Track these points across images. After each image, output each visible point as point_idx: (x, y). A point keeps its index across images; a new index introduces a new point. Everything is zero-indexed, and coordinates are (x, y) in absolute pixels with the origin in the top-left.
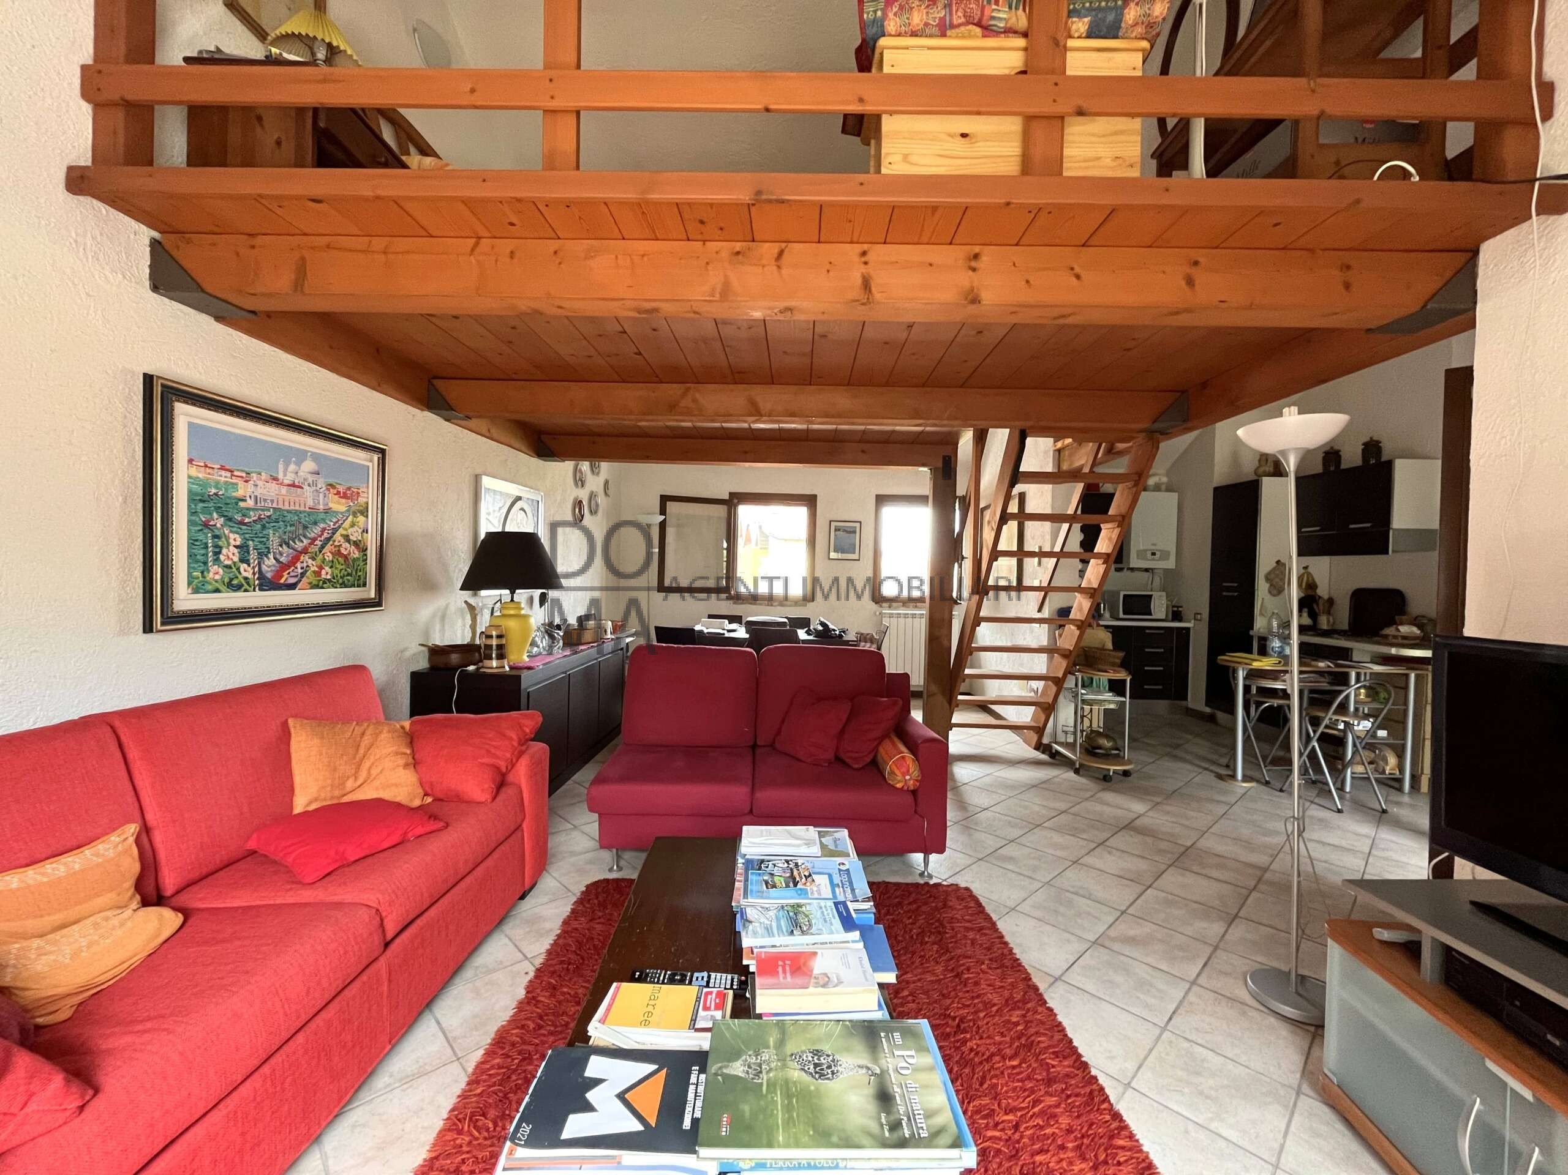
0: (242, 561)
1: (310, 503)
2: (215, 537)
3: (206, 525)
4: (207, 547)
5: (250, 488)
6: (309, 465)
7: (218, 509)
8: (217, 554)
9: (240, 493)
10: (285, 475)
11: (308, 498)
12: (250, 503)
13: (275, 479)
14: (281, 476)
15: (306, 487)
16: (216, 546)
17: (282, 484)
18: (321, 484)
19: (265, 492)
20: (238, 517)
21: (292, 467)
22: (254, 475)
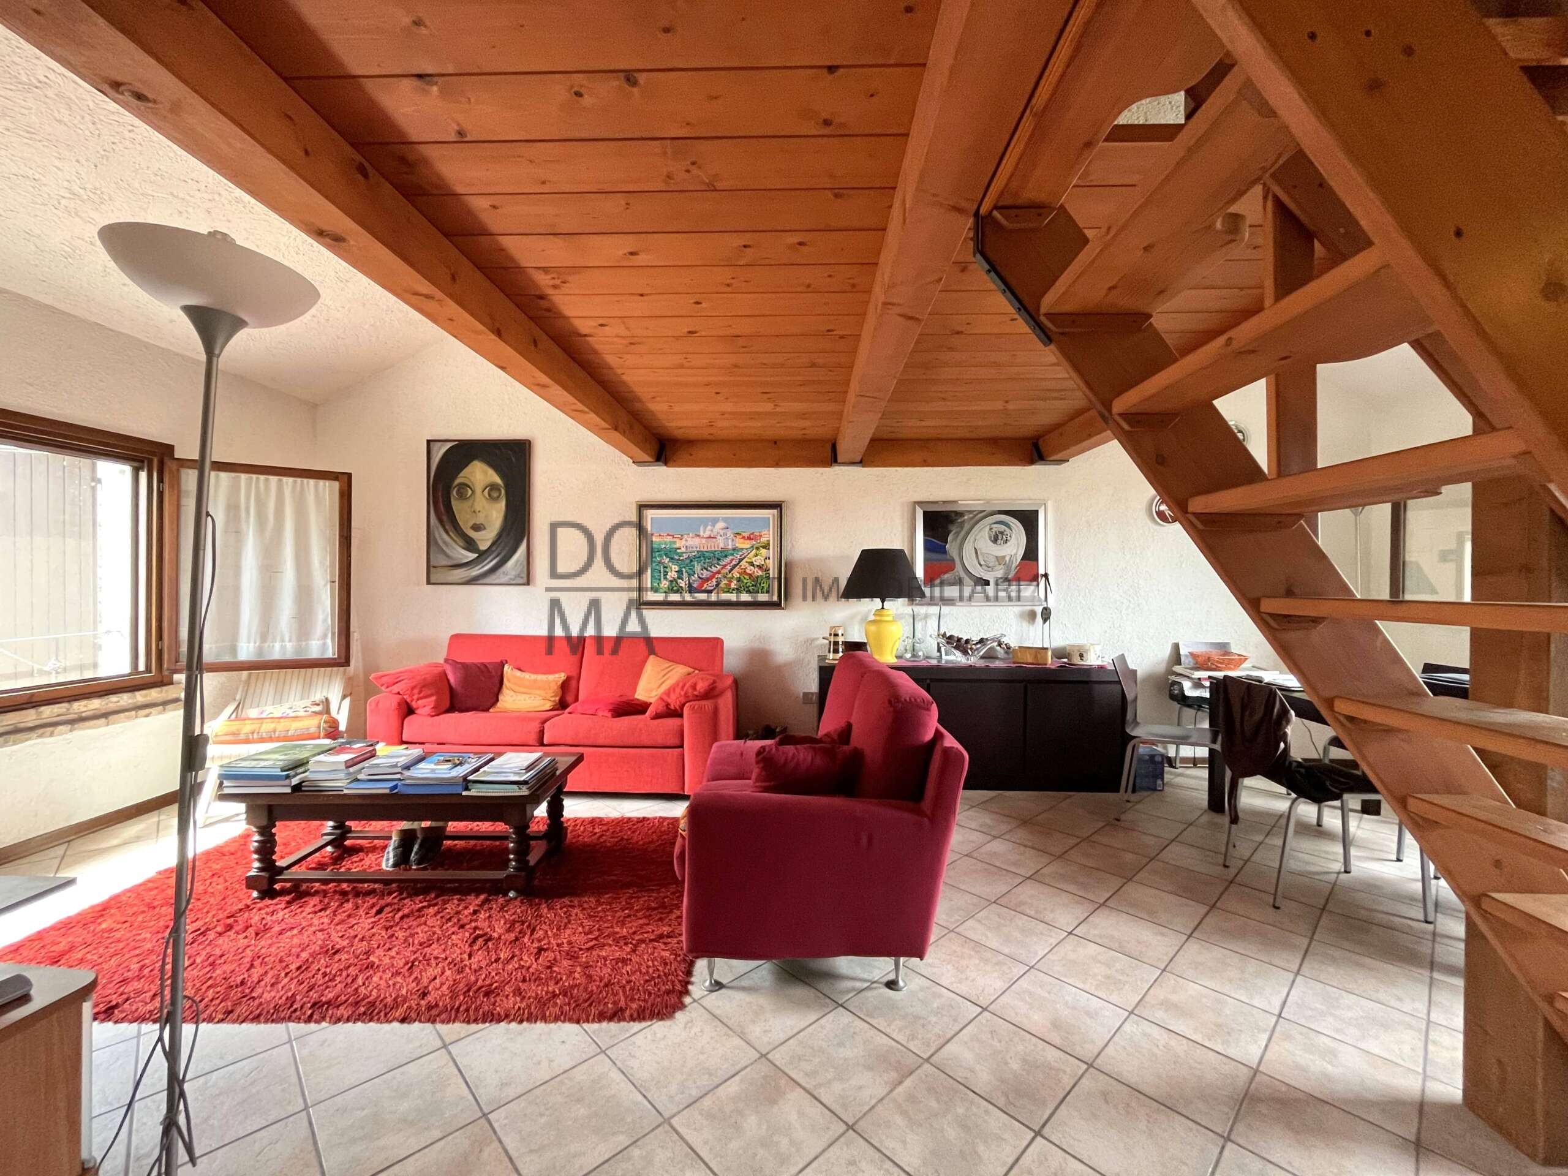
0: (679, 578)
1: (722, 545)
2: (665, 567)
3: (660, 562)
4: (660, 572)
5: (683, 542)
6: (721, 525)
7: (666, 555)
8: (666, 575)
9: (677, 545)
10: (704, 532)
11: (720, 543)
12: (683, 550)
13: (699, 536)
14: (702, 534)
15: (719, 537)
16: (665, 572)
17: (703, 538)
18: (730, 534)
19: (692, 543)
20: (677, 557)
21: (709, 528)
22: (686, 536)
